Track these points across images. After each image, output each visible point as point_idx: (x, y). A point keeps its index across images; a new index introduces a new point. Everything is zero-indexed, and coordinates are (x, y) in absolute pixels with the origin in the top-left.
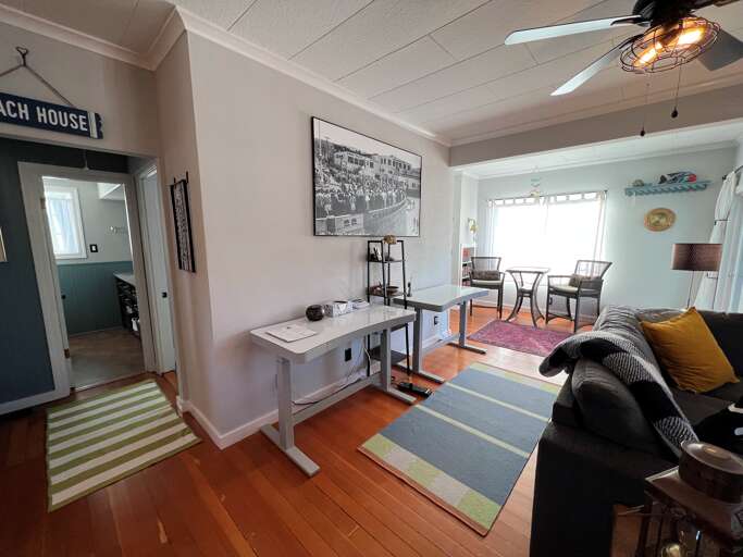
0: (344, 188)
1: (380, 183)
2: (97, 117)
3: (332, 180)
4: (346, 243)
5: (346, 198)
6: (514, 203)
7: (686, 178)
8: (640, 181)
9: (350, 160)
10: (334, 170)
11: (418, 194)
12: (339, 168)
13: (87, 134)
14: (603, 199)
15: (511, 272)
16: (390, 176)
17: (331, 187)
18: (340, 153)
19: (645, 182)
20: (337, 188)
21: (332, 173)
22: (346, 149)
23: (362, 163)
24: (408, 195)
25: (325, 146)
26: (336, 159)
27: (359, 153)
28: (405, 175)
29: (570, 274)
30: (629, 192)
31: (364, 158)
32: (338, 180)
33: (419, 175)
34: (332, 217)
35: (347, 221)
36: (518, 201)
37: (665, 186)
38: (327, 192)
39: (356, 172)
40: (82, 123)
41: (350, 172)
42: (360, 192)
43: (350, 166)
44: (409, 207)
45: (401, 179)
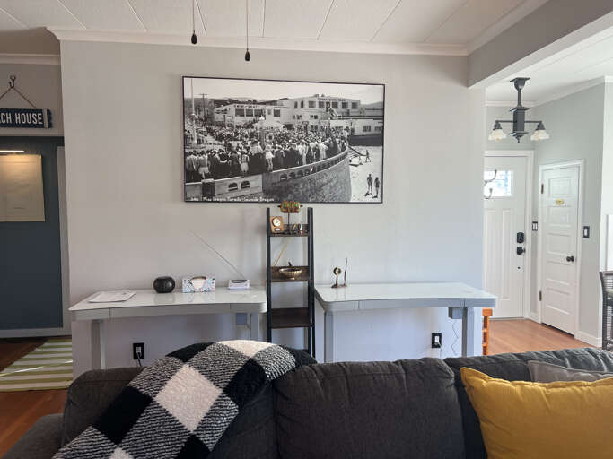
0: (229, 147)
1: (294, 134)
2: (49, 112)
3: (210, 139)
4: (233, 211)
5: (231, 158)
9: (240, 113)
10: (213, 128)
11: (377, 140)
12: (221, 125)
13: (42, 126)
16: (313, 122)
17: (208, 147)
18: (223, 108)
20: (217, 149)
21: (211, 132)
22: (232, 102)
23: (260, 113)
24: (352, 143)
25: (200, 104)
26: (216, 115)
27: (255, 102)
28: (347, 116)
31: (261, 107)
32: (220, 138)
33: (379, 113)
34: (211, 180)
35: (235, 185)
38: (202, 153)
39: (250, 125)
40: (40, 119)
41: (238, 127)
42: (257, 149)
43: (239, 120)
44: (355, 161)
45: (334, 123)
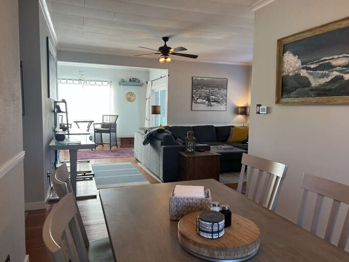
6: (67, 82)
7: (137, 81)
8: (123, 79)
14: (111, 86)
15: (76, 122)
19: (125, 80)
29: (101, 122)
30: (120, 84)
36: (69, 81)
37: (131, 83)
